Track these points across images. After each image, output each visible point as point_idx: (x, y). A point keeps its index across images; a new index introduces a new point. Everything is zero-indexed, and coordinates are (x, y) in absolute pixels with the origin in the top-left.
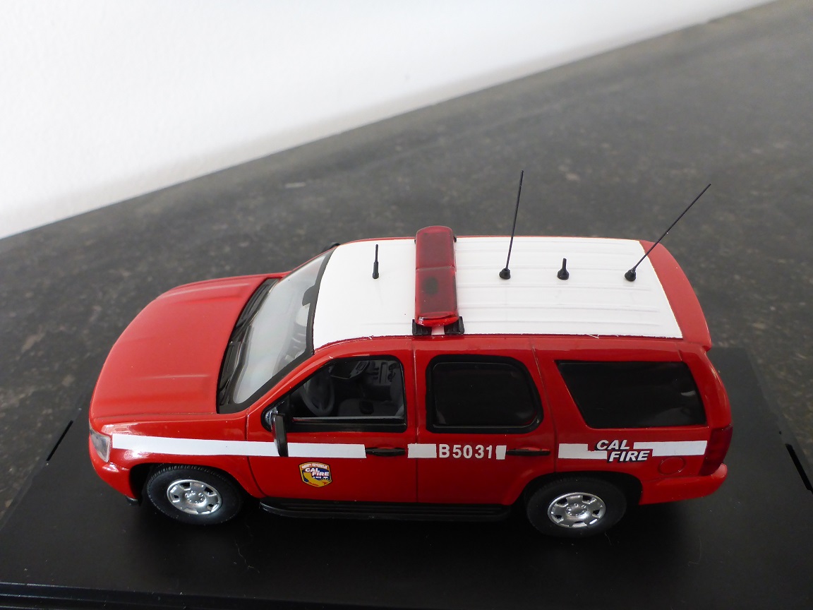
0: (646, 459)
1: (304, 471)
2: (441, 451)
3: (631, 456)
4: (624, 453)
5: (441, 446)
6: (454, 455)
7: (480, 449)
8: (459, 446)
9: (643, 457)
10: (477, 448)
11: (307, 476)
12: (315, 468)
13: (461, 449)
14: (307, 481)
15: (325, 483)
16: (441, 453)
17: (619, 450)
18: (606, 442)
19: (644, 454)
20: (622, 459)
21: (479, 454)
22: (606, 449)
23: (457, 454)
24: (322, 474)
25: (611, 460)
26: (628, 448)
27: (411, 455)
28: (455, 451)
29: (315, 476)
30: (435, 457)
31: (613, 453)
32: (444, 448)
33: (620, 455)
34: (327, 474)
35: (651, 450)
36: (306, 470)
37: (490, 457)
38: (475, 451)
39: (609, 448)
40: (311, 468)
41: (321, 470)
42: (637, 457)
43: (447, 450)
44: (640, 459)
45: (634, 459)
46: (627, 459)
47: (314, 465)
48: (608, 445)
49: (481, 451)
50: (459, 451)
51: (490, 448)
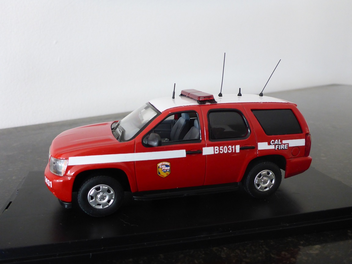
0: (287, 148)
1: (159, 167)
2: (216, 150)
3: (282, 147)
4: (280, 145)
5: (216, 147)
6: (220, 152)
7: (230, 148)
8: (222, 147)
9: (286, 147)
10: (229, 147)
11: (160, 170)
12: (164, 165)
13: (223, 148)
14: (159, 173)
15: (167, 174)
16: (215, 151)
17: (278, 144)
18: (274, 141)
19: (286, 146)
20: (280, 149)
21: (230, 150)
22: (274, 144)
23: (221, 151)
24: (167, 168)
25: (276, 149)
26: (281, 143)
27: (204, 154)
28: (221, 149)
29: (164, 170)
30: (213, 153)
31: (277, 146)
32: (217, 148)
33: (279, 146)
34: (169, 168)
35: (288, 144)
36: (160, 167)
37: (234, 152)
38: (228, 149)
39: (275, 144)
40: (162, 165)
41: (167, 166)
42: (284, 147)
43: (218, 150)
44: (285, 148)
45: (283, 148)
46: (281, 148)
47: (164, 163)
48: (274, 142)
49: (230, 149)
50: (222, 149)
51: (233, 147)
